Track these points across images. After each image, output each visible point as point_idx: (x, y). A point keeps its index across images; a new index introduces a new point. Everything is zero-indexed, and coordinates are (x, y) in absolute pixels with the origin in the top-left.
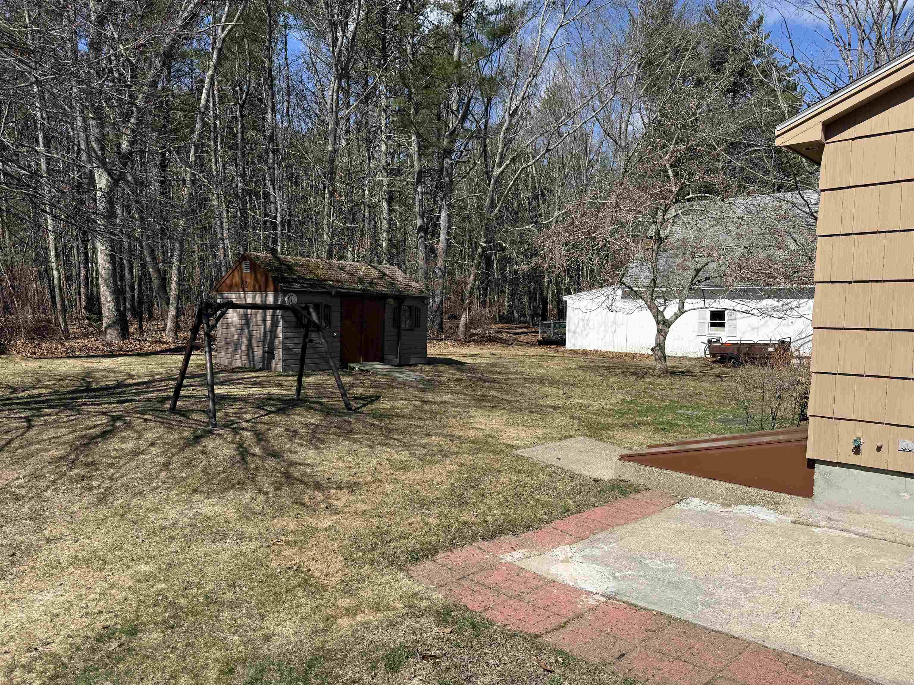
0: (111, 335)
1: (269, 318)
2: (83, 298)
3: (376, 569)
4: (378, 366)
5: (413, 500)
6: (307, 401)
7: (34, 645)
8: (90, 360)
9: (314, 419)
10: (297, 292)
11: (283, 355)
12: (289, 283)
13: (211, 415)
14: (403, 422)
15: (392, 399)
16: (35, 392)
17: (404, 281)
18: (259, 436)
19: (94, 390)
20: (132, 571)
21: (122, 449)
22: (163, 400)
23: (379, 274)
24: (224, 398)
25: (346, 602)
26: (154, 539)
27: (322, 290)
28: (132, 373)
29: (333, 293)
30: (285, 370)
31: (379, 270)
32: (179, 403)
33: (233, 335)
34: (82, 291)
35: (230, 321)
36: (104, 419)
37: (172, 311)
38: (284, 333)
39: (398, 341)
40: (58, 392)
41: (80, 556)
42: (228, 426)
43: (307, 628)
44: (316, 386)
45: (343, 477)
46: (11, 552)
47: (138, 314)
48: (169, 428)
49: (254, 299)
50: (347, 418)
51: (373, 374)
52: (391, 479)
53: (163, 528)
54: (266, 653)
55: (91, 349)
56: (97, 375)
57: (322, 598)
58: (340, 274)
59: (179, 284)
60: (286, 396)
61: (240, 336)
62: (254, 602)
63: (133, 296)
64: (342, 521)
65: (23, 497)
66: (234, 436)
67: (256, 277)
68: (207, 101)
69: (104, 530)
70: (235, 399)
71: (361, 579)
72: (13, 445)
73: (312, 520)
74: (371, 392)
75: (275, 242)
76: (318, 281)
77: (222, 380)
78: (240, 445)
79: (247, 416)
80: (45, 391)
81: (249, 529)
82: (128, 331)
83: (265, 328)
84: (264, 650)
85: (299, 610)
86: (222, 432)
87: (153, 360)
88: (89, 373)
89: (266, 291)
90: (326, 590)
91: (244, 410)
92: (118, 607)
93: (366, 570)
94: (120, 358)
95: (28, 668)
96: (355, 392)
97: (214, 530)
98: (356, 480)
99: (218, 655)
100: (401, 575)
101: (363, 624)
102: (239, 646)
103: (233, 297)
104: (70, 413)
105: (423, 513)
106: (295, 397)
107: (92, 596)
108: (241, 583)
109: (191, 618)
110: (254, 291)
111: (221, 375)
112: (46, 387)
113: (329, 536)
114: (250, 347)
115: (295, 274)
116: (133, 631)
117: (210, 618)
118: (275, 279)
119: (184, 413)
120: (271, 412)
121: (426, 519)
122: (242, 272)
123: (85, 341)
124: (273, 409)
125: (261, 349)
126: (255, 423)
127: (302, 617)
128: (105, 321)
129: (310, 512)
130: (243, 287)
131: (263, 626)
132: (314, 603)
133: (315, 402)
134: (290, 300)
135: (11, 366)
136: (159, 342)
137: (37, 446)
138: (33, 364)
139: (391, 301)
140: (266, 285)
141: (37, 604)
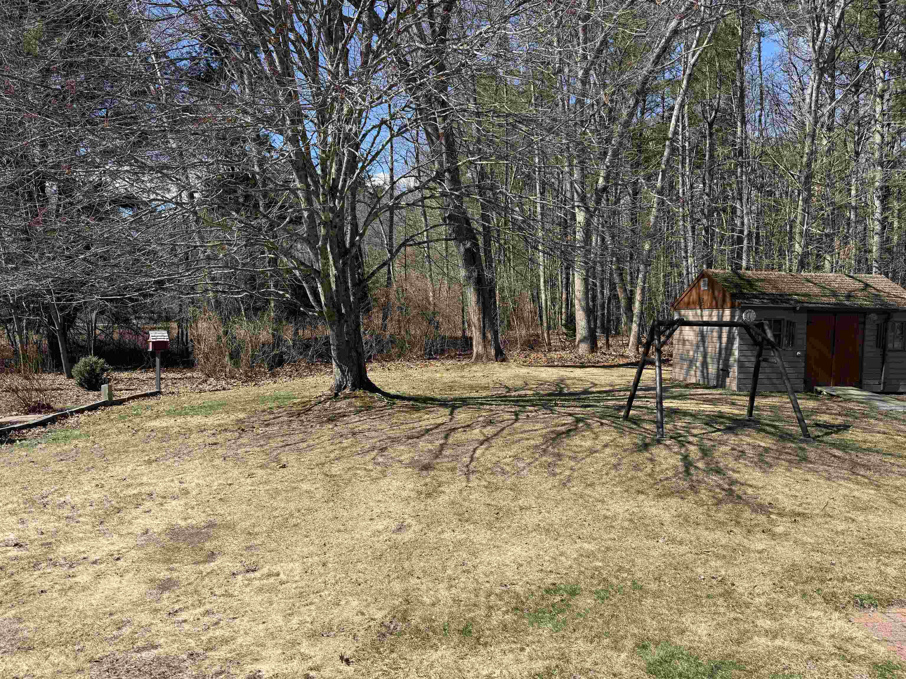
0: (583, 348)
1: (725, 336)
2: (564, 317)
3: (807, 602)
4: (853, 392)
5: (870, 545)
6: (759, 423)
7: (505, 582)
8: (565, 369)
9: (766, 442)
10: (754, 308)
11: (739, 373)
12: (748, 299)
13: (659, 425)
14: (875, 459)
15: (864, 430)
16: (523, 392)
17: (894, 292)
18: (705, 452)
19: (565, 395)
20: (578, 546)
21: (581, 446)
22: (619, 408)
23: (859, 285)
24: (675, 412)
25: (766, 623)
26: (598, 524)
27: (785, 305)
28: (596, 382)
29: (798, 308)
30: (739, 389)
31: (860, 281)
32: (631, 412)
33: (688, 351)
34: (563, 310)
35: (686, 338)
36: (570, 420)
37: (635, 327)
38: (740, 350)
39: (883, 363)
40: (538, 394)
41: (542, 525)
42: (674, 438)
43: (721, 634)
44: (772, 408)
45: (787, 504)
46: (496, 512)
47: (606, 331)
48: (622, 433)
49: (710, 316)
50: (804, 445)
51: (845, 400)
52: (845, 517)
53: (606, 517)
54: (679, 643)
55: (566, 361)
56: (569, 382)
57: (742, 613)
58: (808, 287)
59: (642, 303)
60: (737, 415)
61: (696, 351)
62: (674, 598)
63: (603, 314)
64: (778, 548)
65: (508, 472)
66: (680, 447)
67: (713, 293)
68: (677, 126)
69: (560, 509)
70: (685, 414)
71: (789, 608)
72: (504, 432)
73: (745, 540)
74: (840, 420)
75: (740, 257)
76: (780, 295)
77: (675, 394)
78: (685, 458)
79: (695, 431)
80: (530, 392)
81: (680, 535)
82: (597, 345)
83: (720, 346)
84: (677, 640)
85: (716, 617)
86: (668, 442)
87: (616, 372)
88: (562, 380)
89: (723, 308)
90: (748, 608)
91: (693, 425)
92: (565, 572)
93: (795, 600)
94: (588, 369)
95: (500, 597)
96: (818, 418)
97: (649, 528)
98: (801, 510)
99: (636, 631)
100: (836, 615)
101: (781, 648)
102: (655, 630)
103: (690, 315)
104: (545, 411)
105: (879, 561)
106: (747, 418)
107: (547, 558)
108: (665, 578)
109: (618, 596)
110: (711, 308)
111: (674, 390)
112: (530, 389)
113: (760, 558)
114: (705, 364)
115: (756, 290)
116: (573, 593)
117: (634, 600)
118: (733, 296)
119: (636, 421)
120: (719, 430)
121: (883, 568)
122: (700, 289)
123: (563, 353)
124: (722, 427)
125: (715, 366)
126: (702, 438)
127: (718, 624)
128: (578, 337)
129: (745, 532)
130: (700, 304)
131: (679, 620)
132: (732, 615)
133: (768, 425)
134: (748, 316)
135: (509, 370)
136: (622, 356)
137: (521, 435)
138: (524, 371)
139: (873, 316)
140: (724, 301)
141: (510, 554)
